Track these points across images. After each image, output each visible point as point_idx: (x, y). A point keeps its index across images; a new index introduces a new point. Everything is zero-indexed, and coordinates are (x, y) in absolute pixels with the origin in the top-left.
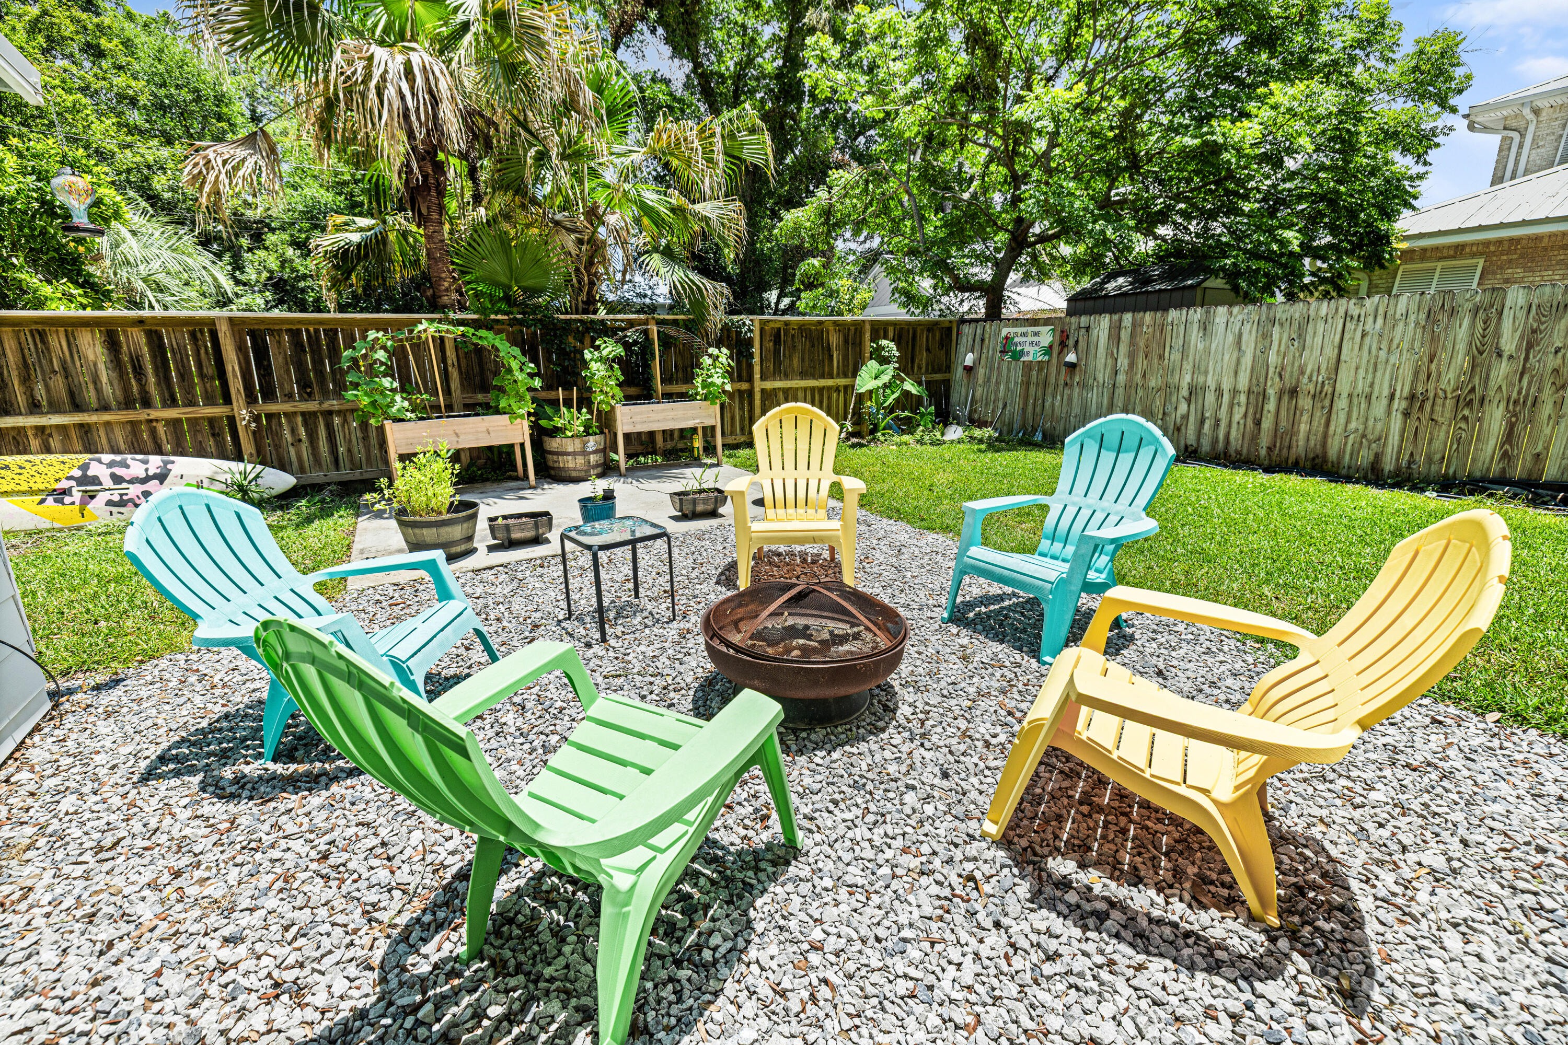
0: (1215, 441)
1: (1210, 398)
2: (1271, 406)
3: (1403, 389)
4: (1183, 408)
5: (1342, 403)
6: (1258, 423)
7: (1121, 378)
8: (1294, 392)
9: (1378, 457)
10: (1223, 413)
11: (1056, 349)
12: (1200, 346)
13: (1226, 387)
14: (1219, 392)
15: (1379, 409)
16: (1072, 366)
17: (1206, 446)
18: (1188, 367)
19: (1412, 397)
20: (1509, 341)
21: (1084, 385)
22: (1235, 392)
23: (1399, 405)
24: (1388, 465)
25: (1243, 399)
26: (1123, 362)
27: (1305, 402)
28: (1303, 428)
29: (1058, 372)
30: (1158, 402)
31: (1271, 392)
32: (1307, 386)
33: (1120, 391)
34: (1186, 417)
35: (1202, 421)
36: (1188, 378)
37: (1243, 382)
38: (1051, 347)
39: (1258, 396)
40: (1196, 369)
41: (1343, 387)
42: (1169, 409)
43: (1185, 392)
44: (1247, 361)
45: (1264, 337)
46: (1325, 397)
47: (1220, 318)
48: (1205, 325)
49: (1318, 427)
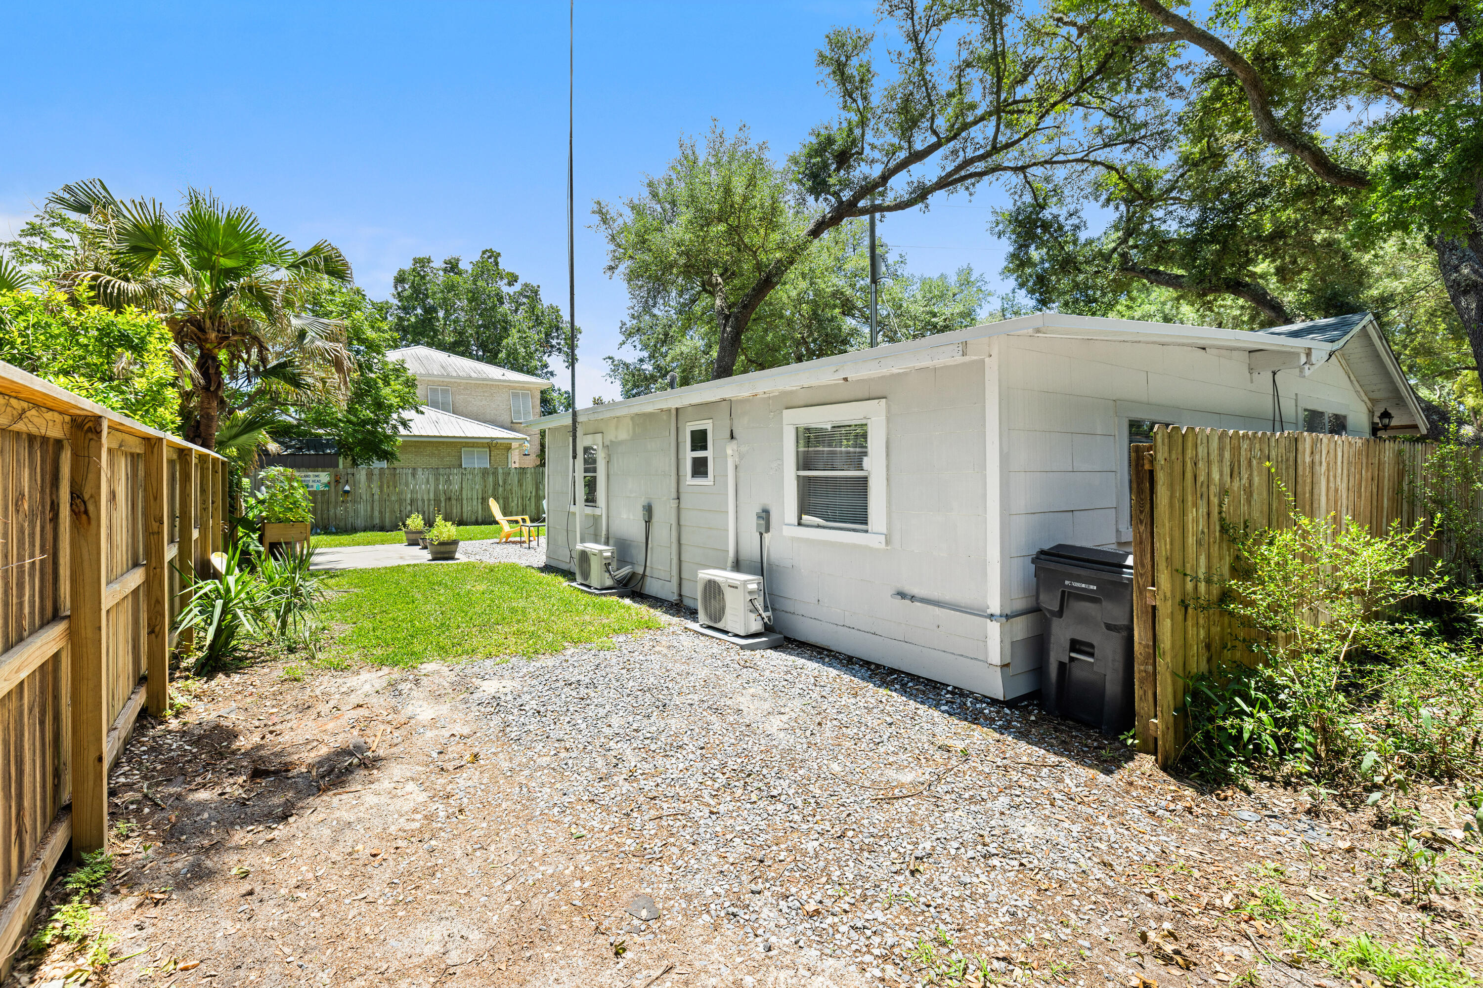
1: (420, 503)
2: (443, 504)
3: (480, 497)
4: (408, 508)
5: (465, 502)
6: (439, 511)
7: (376, 497)
8: (450, 499)
9: (477, 517)
10: (426, 508)
11: (333, 485)
12: (413, 483)
13: (426, 498)
14: (423, 500)
15: (475, 503)
16: (347, 492)
18: (408, 491)
19: (483, 499)
20: (501, 483)
21: (354, 502)
22: (429, 500)
23: (480, 501)
24: (480, 520)
25: (432, 502)
26: (376, 490)
27: (454, 502)
28: (455, 511)
29: (337, 495)
30: (397, 506)
31: (442, 499)
32: (454, 497)
33: (376, 504)
34: (410, 511)
36: (409, 496)
37: (432, 496)
38: (329, 483)
40: (412, 492)
41: (464, 496)
43: (409, 502)
44: (433, 488)
45: (437, 480)
46: (460, 500)
47: (420, 472)
48: (414, 475)
49: (459, 510)
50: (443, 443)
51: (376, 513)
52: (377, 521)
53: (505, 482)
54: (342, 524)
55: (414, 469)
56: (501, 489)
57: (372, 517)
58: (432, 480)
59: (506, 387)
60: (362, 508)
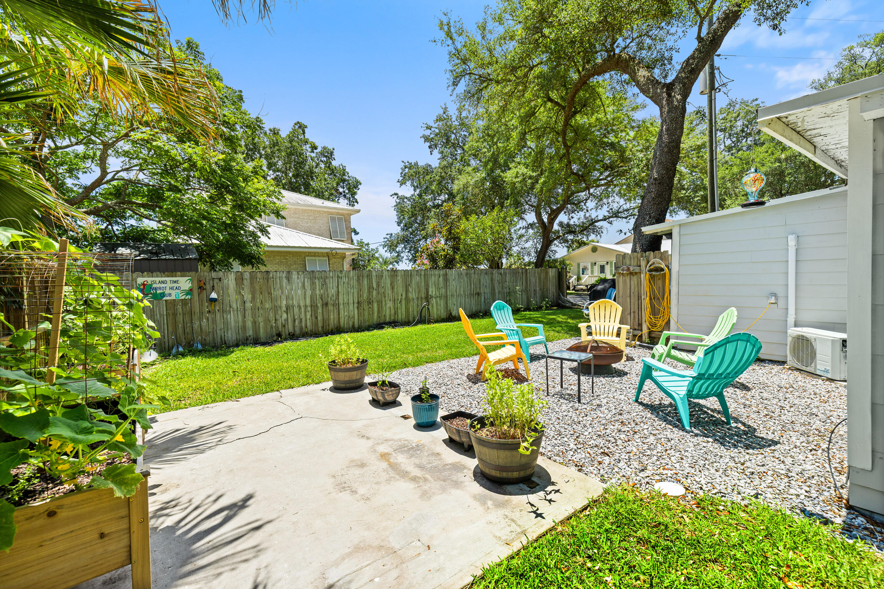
0: (301, 328)
1: (296, 310)
2: (320, 310)
3: (356, 301)
4: (285, 316)
5: (341, 307)
6: (317, 318)
7: (249, 305)
8: (327, 304)
9: (354, 323)
10: (303, 316)
11: (196, 292)
12: (288, 288)
13: (302, 304)
14: (299, 307)
15: (351, 307)
16: (214, 300)
17: (298, 331)
18: (284, 297)
19: (358, 303)
20: (375, 286)
21: (223, 311)
22: (306, 306)
23: (356, 305)
24: (356, 325)
25: (309, 309)
26: (248, 297)
27: (331, 308)
28: (332, 317)
29: (201, 304)
30: (272, 315)
31: (319, 305)
32: (330, 302)
33: (249, 313)
34: (287, 320)
35: (294, 321)
36: (284, 302)
37: (308, 302)
38: (191, 290)
39: (314, 307)
40: (287, 298)
41: (341, 301)
42: (278, 317)
43: (284, 309)
44: (309, 293)
45: (313, 284)
46: (337, 305)
47: (294, 276)
48: (288, 279)
49: (336, 316)
50: (289, 252)
51: (249, 324)
52: (250, 333)
53: (378, 286)
54: (209, 339)
55: (289, 272)
56: (375, 293)
57: (244, 328)
58: (307, 284)
59: (325, 212)
60: (231, 318)
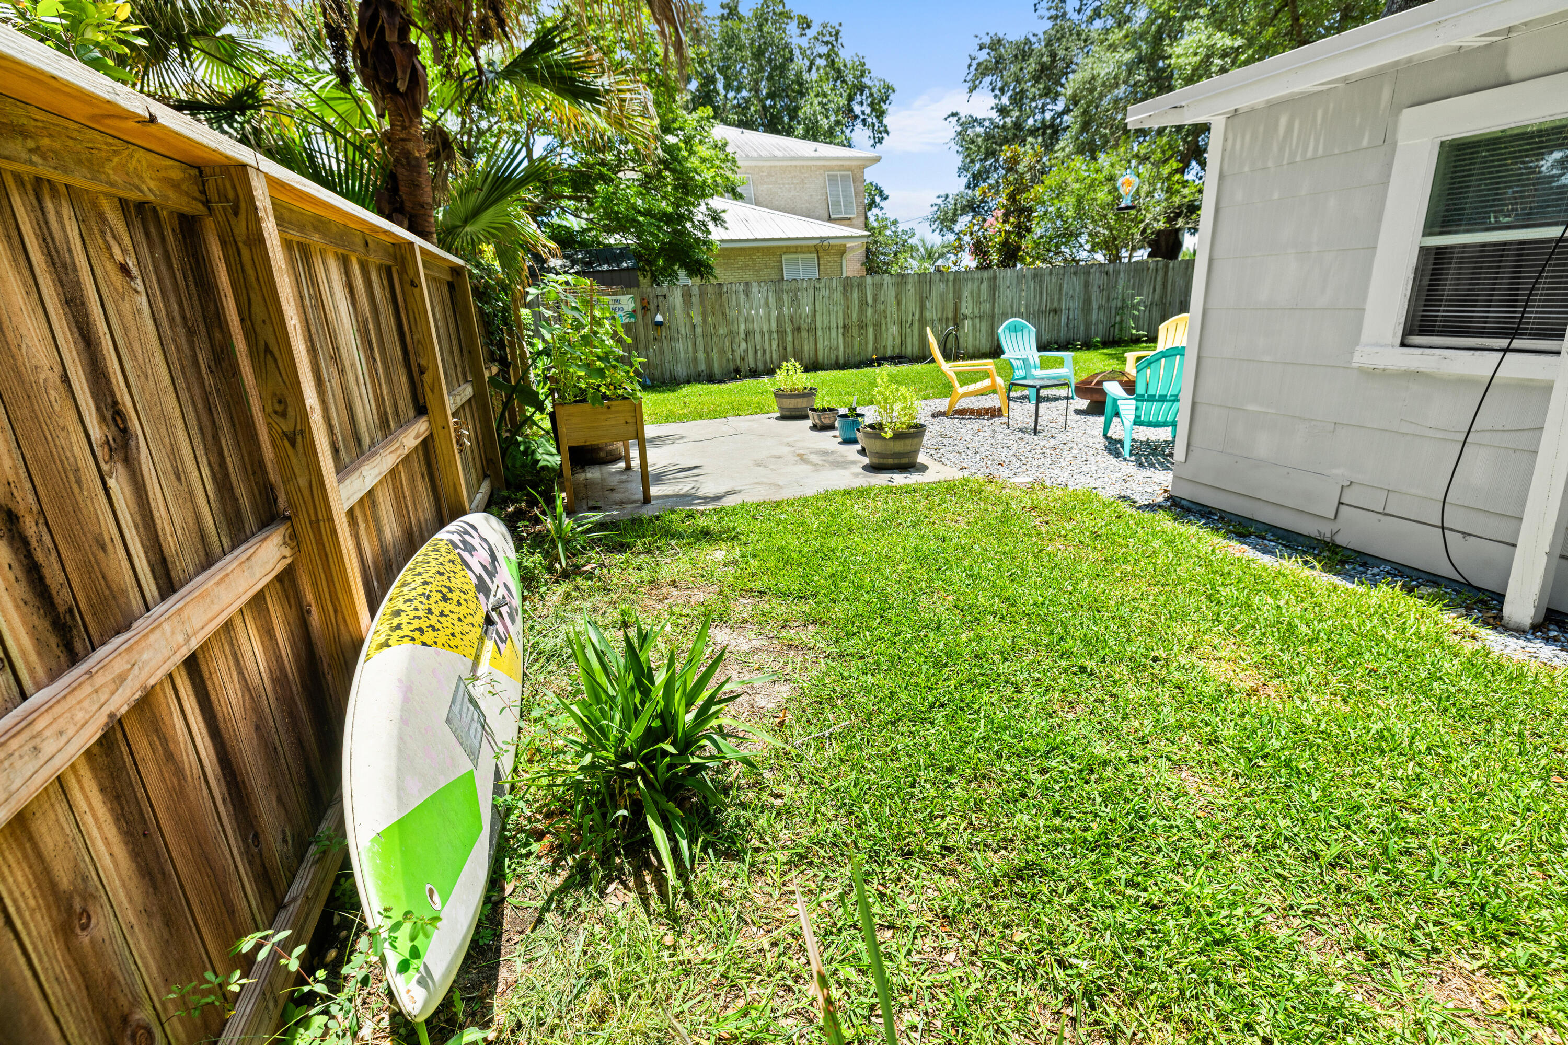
0: (765, 363)
1: (758, 337)
2: (789, 338)
3: (841, 324)
4: (743, 345)
5: (819, 333)
6: (785, 349)
7: (699, 330)
8: (799, 329)
9: (837, 357)
10: (767, 346)
11: (639, 314)
12: (747, 306)
13: (765, 329)
14: (762, 333)
15: (834, 334)
16: (659, 324)
17: (761, 367)
18: (742, 319)
19: (844, 327)
20: (870, 301)
21: (670, 338)
22: (770, 332)
23: (841, 331)
24: (841, 361)
25: (775, 335)
26: (696, 318)
27: (804, 334)
28: (806, 348)
29: (646, 330)
30: (727, 344)
31: (788, 330)
32: (804, 326)
33: (700, 340)
34: (746, 351)
35: (756, 352)
36: (743, 327)
37: (774, 326)
38: (634, 311)
39: (781, 333)
40: (746, 321)
41: (819, 325)
42: (735, 347)
43: (743, 335)
44: (774, 313)
45: (779, 300)
46: (813, 330)
47: (755, 288)
48: (747, 293)
49: (812, 346)
50: (758, 249)
51: (701, 355)
52: (702, 367)
53: (875, 300)
54: (657, 373)
55: (747, 284)
56: (870, 311)
57: (695, 359)
58: (772, 301)
59: (820, 167)
60: (680, 346)
